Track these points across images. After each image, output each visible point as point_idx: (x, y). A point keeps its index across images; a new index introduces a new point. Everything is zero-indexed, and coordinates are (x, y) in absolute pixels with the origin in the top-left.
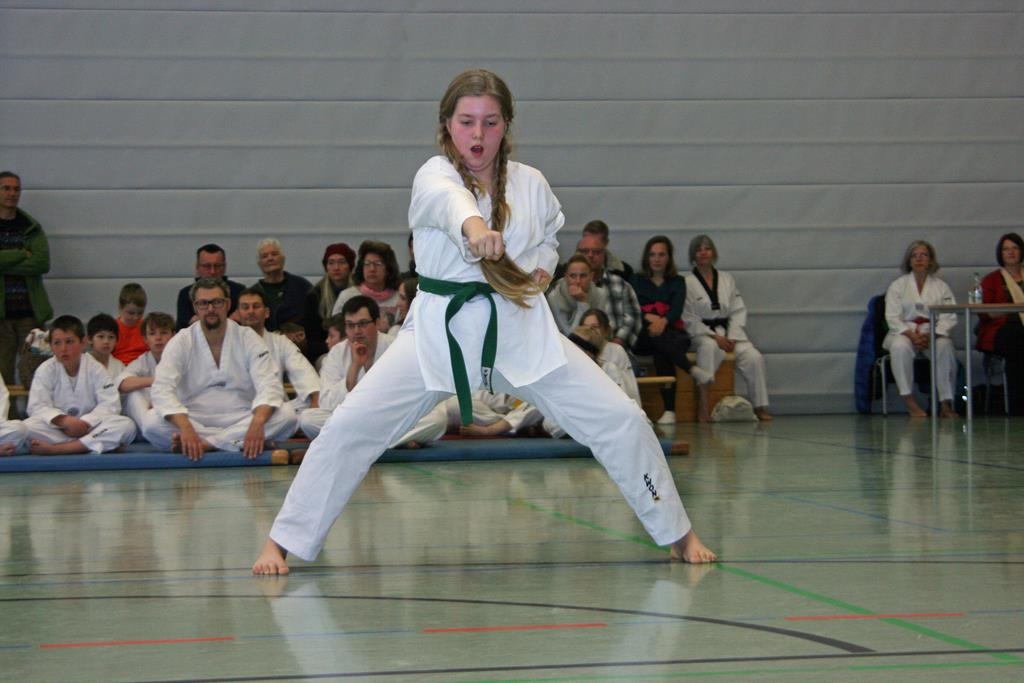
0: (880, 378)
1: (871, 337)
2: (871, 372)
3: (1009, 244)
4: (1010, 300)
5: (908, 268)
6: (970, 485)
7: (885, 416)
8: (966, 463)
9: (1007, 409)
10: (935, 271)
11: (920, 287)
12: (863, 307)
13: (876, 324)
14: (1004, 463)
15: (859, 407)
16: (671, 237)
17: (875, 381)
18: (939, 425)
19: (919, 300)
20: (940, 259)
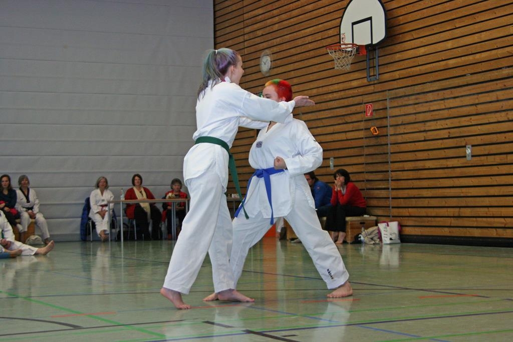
0: (89, 228)
1: (86, 212)
2: (86, 226)
3: (137, 178)
4: (137, 199)
5: (98, 186)
6: (123, 266)
7: (92, 242)
8: (121, 258)
9: (136, 238)
10: (107, 188)
11: (102, 194)
12: (83, 201)
13: (87, 207)
14: (135, 258)
15: (82, 239)
16: (10, 175)
17: (88, 229)
18: (111, 244)
19: (103, 198)
20: (109, 184)
